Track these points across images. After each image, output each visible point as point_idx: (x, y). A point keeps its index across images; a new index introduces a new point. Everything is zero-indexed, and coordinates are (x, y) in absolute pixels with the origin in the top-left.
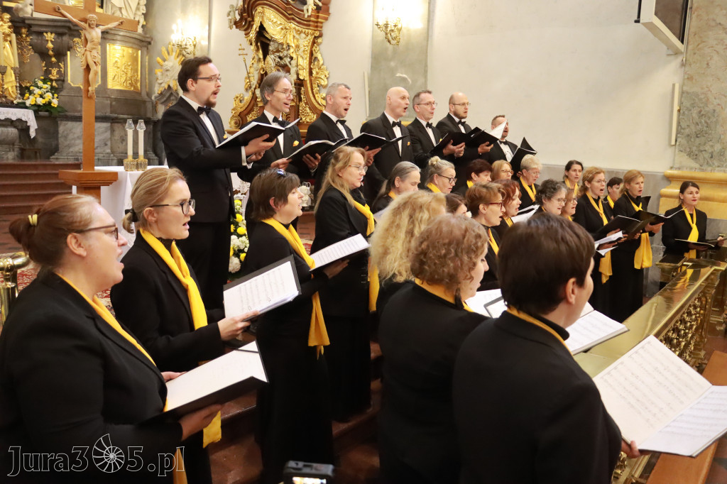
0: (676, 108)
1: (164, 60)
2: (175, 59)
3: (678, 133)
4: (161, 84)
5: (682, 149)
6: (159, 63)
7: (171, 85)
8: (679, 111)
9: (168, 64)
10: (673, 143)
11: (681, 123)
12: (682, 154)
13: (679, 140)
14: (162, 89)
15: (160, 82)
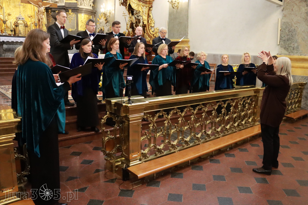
0: (279, 29)
1: (100, 19)
2: (104, 19)
3: (280, 39)
4: (99, 28)
5: (282, 46)
6: (98, 20)
7: (102, 29)
8: (281, 30)
9: (101, 21)
10: (278, 44)
11: (282, 35)
12: (282, 48)
13: (281, 42)
14: (99, 30)
15: (98, 27)
